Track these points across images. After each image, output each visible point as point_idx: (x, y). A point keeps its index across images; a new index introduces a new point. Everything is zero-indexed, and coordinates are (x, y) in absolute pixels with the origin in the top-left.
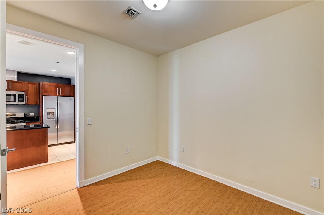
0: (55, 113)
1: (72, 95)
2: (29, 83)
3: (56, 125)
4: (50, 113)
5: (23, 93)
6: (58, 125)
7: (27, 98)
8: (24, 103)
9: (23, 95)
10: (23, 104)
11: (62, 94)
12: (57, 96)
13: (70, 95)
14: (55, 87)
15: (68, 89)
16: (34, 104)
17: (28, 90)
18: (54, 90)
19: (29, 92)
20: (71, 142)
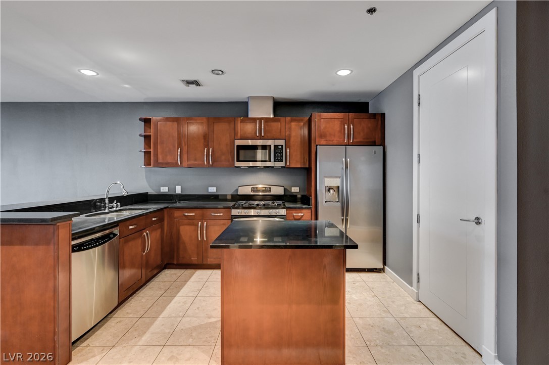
0: (340, 189)
1: (378, 141)
2: (292, 121)
3: (343, 220)
4: (329, 189)
5: (282, 142)
6: (347, 220)
7: (288, 154)
8: (282, 164)
9: (282, 146)
10: (282, 167)
11: (356, 139)
12: (346, 145)
13: (375, 142)
14: (341, 122)
15: (369, 125)
16: (299, 166)
17: (290, 136)
18: (338, 129)
19: (292, 139)
20: (376, 269)
